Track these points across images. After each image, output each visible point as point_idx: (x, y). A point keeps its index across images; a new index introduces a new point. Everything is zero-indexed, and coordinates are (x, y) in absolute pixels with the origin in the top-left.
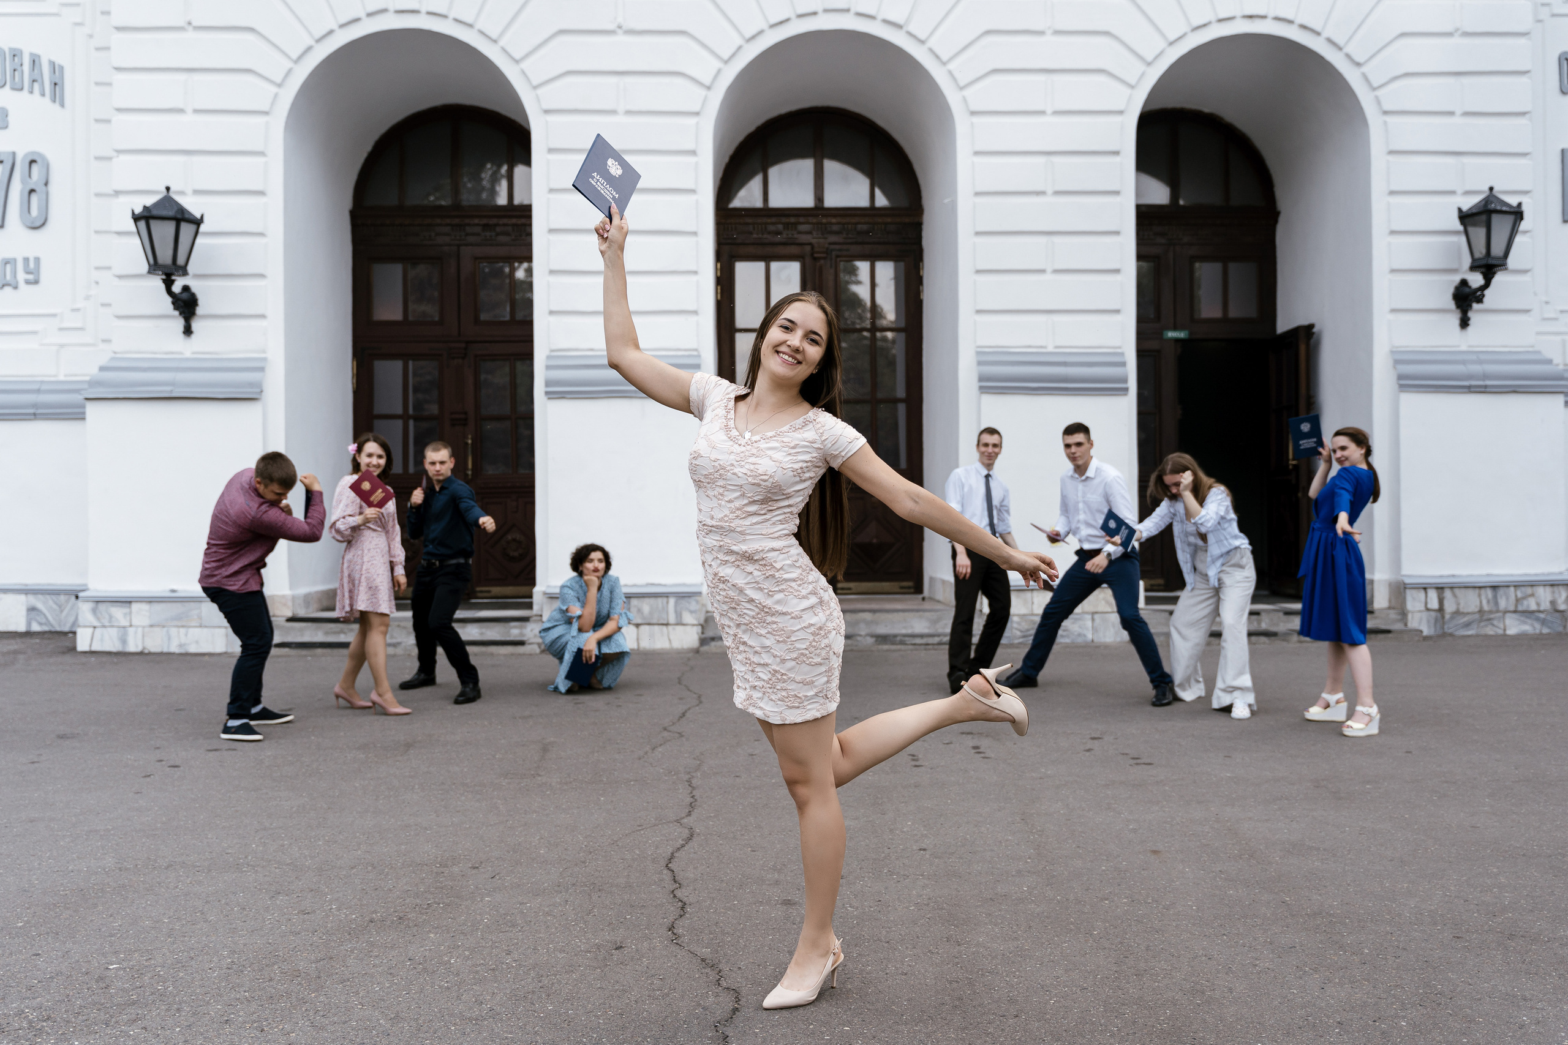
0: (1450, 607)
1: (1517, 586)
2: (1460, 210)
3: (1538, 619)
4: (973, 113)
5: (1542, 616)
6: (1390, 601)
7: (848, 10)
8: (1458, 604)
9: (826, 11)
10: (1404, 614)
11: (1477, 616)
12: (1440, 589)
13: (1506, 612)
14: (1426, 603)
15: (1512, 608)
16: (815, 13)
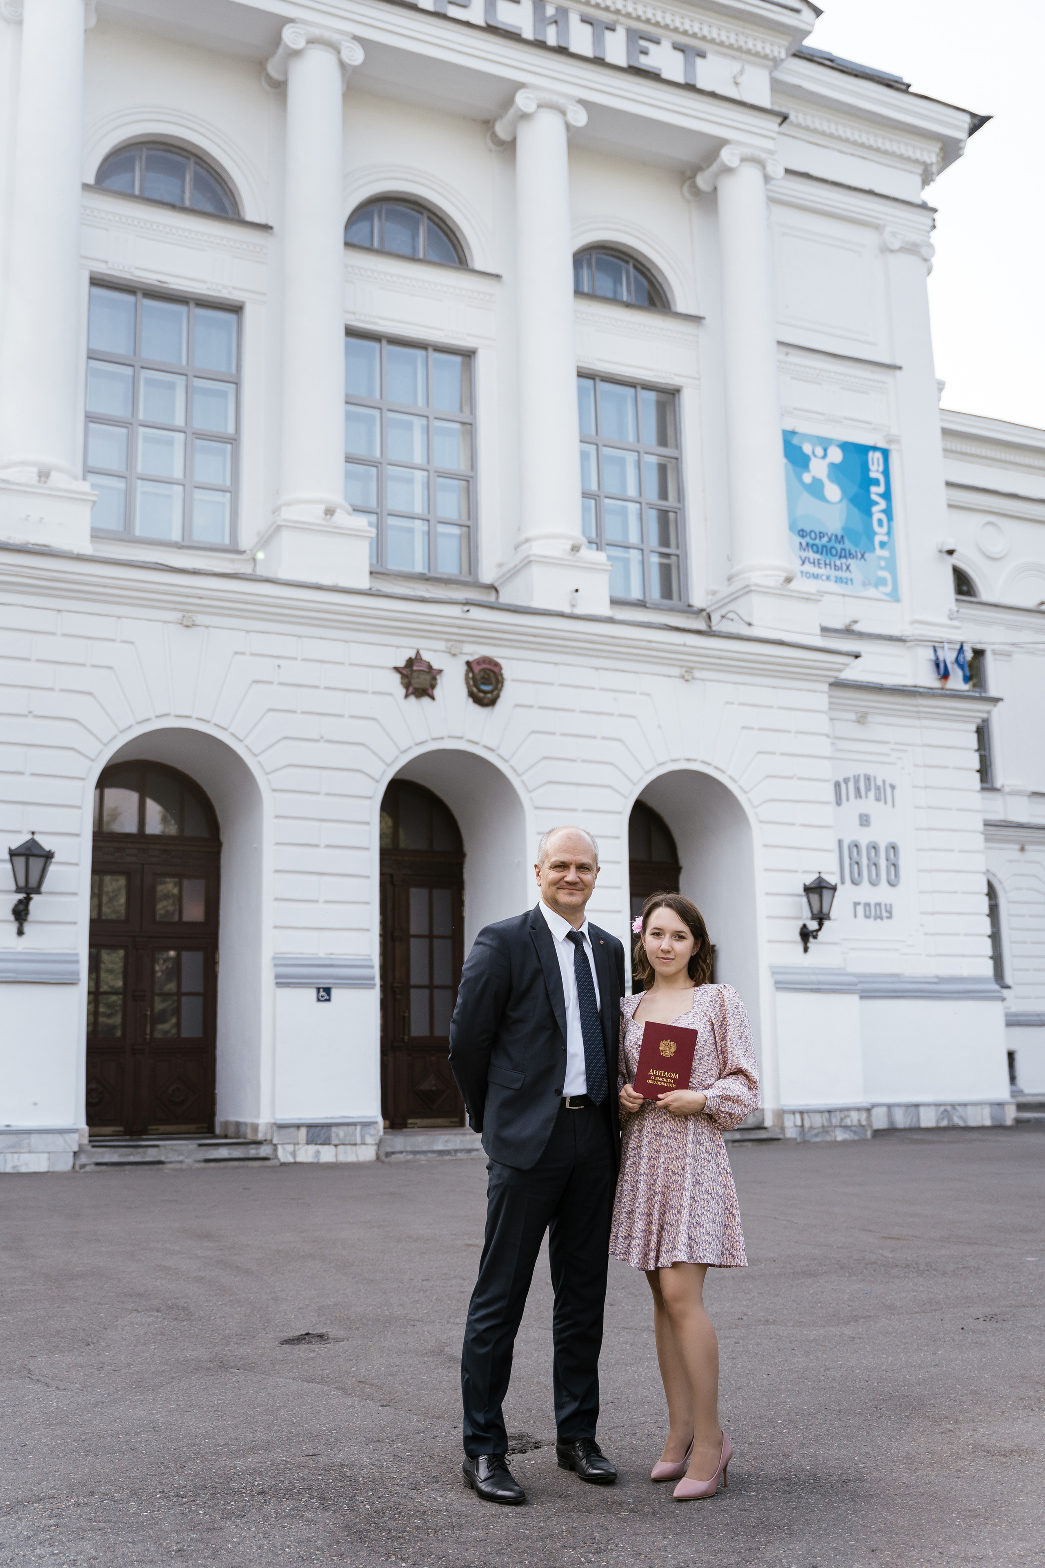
0: (807, 1124)
1: (841, 1110)
2: (805, 885)
3: (852, 1131)
4: (537, 808)
5: (854, 1129)
6: (773, 1121)
7: (461, 738)
8: (811, 1122)
9: (450, 737)
10: (783, 1129)
11: (821, 1130)
12: (801, 1113)
13: (836, 1127)
14: (794, 1122)
15: (838, 1124)
16: (442, 738)
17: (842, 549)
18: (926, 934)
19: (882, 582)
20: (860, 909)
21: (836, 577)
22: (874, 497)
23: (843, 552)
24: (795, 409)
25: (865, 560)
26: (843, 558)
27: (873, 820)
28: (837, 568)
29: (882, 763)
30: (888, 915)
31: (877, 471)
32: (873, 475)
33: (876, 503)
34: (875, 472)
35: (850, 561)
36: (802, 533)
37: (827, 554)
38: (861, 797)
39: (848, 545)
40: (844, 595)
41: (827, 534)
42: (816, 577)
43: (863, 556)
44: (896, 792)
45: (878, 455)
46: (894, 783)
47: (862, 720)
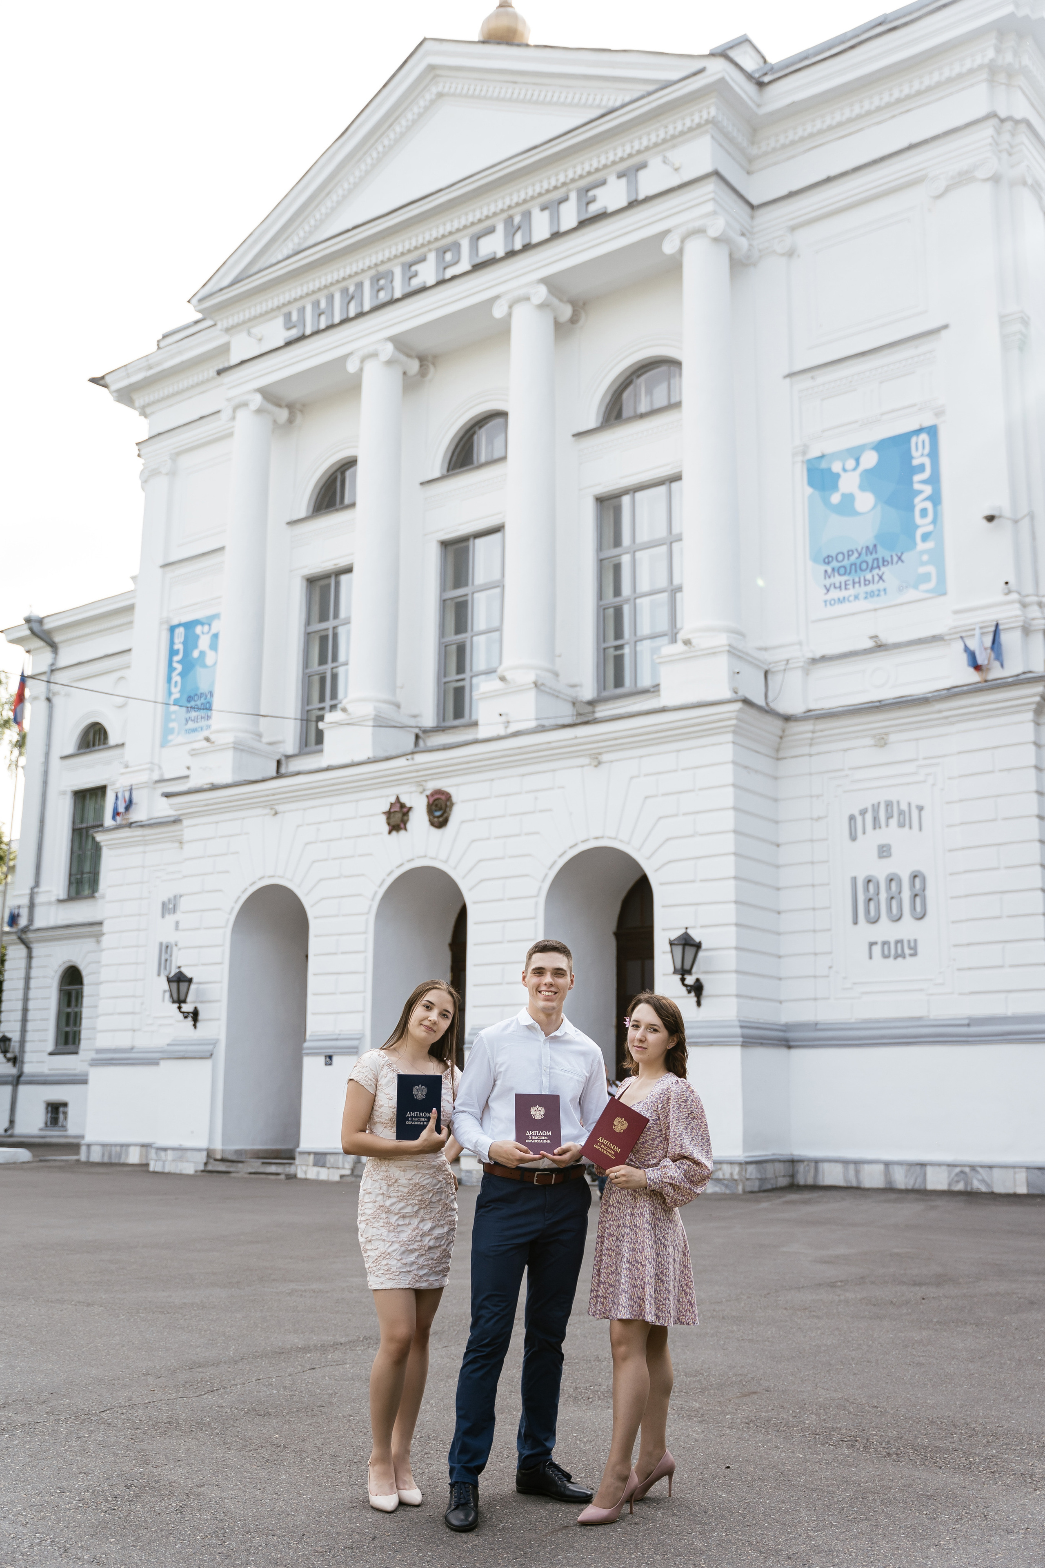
3: (723, 1184)
17: (874, 560)
18: (959, 970)
19: (926, 578)
20: (877, 950)
21: (867, 593)
22: (917, 486)
23: (876, 562)
24: (823, 431)
25: (902, 561)
26: (875, 568)
27: (894, 850)
28: (867, 582)
29: (908, 784)
30: (912, 952)
31: (922, 455)
32: (915, 462)
33: (921, 492)
34: (919, 457)
35: (883, 569)
36: (827, 560)
37: (856, 571)
38: (880, 827)
39: (882, 553)
40: (875, 610)
41: (857, 550)
42: (841, 601)
43: (900, 558)
44: (923, 813)
45: (924, 436)
46: (921, 803)
47: (882, 742)
